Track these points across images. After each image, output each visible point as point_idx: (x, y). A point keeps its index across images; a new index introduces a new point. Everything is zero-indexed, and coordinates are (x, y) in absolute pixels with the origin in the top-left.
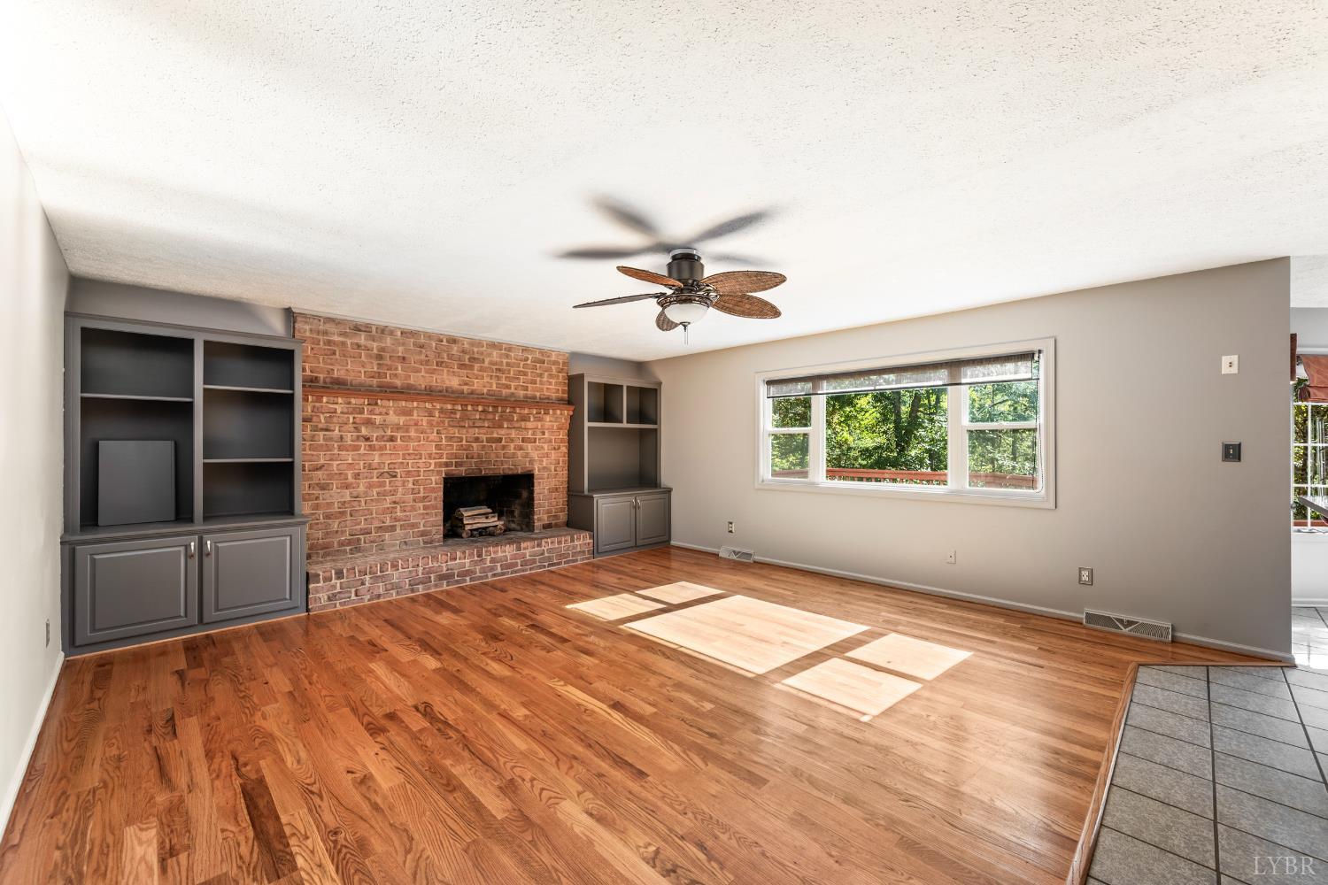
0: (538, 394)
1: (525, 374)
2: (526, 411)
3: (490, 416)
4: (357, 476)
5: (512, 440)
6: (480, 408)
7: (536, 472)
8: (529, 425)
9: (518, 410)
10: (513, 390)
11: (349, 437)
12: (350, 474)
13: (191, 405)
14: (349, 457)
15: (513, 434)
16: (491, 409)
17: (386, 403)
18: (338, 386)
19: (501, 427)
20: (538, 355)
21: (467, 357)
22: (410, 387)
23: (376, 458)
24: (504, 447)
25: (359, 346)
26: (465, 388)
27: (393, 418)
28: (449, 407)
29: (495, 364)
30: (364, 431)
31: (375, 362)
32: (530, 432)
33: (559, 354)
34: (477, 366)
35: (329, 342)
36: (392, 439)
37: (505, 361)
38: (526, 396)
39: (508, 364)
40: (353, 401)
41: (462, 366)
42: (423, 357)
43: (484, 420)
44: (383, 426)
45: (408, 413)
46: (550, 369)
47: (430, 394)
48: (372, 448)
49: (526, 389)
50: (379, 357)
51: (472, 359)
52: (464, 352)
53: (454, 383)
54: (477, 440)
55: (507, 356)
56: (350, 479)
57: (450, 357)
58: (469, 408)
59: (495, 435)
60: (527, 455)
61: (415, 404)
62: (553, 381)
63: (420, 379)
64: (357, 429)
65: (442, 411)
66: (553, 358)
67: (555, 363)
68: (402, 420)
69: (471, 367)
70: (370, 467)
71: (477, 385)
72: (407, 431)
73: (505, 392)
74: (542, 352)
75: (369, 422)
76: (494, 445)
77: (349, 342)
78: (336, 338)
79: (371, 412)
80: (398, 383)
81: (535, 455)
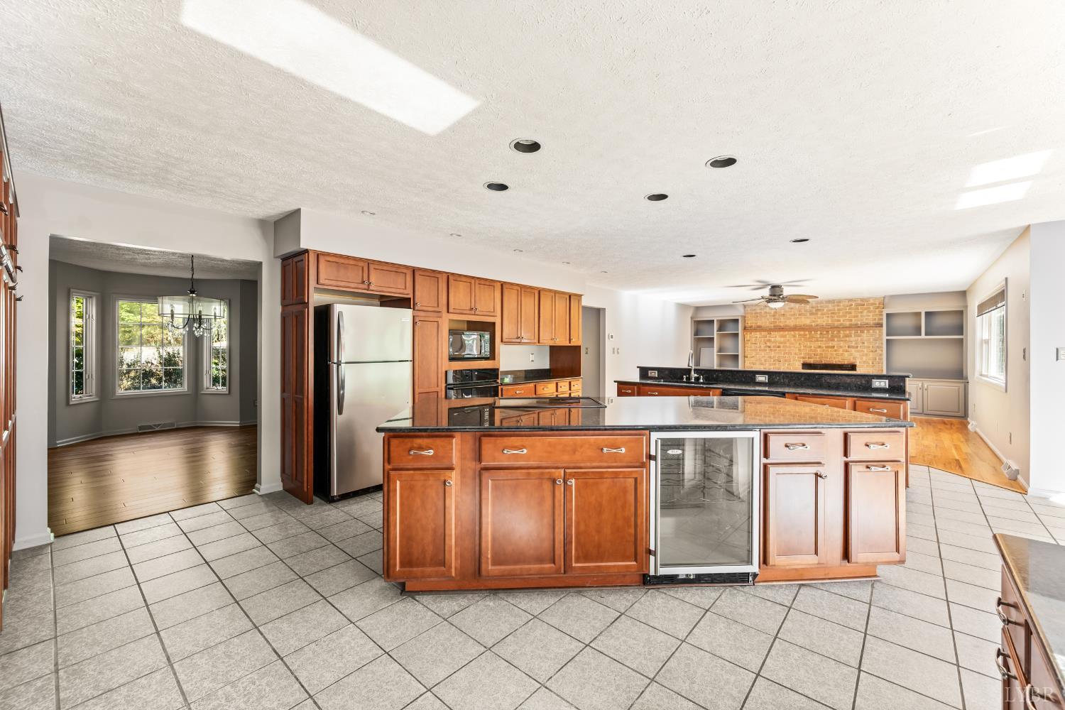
0: (859, 323)
1: (850, 313)
2: (848, 332)
3: (825, 336)
4: (765, 360)
5: (841, 347)
6: (819, 332)
7: (858, 364)
8: (853, 338)
9: (842, 332)
10: (842, 322)
11: (763, 346)
12: (763, 359)
13: (713, 338)
14: (763, 353)
15: (842, 344)
16: (825, 333)
17: (774, 333)
18: (759, 329)
19: (833, 340)
20: (859, 302)
21: (814, 310)
22: (786, 326)
23: (773, 354)
24: (836, 351)
25: (766, 313)
26: (813, 324)
27: (778, 339)
28: (802, 333)
29: (830, 310)
30: (768, 344)
31: (773, 318)
32: (854, 342)
33: (875, 299)
34: (819, 313)
35: (756, 313)
36: (779, 347)
37: (836, 308)
38: (851, 325)
39: (838, 310)
40: (763, 333)
41: (812, 314)
42: (792, 313)
43: (823, 337)
44: (775, 342)
45: (785, 336)
46: (869, 308)
47: (795, 328)
48: (771, 350)
49: (851, 320)
50: (774, 316)
51: (817, 310)
52: (813, 307)
53: (808, 322)
54: (820, 347)
55: (838, 306)
56: (763, 361)
57: (806, 311)
58: (813, 333)
59: (830, 345)
60: (851, 355)
61: (786, 333)
62: (871, 314)
63: (791, 323)
64: (766, 343)
65: (799, 335)
66: (871, 301)
67: (872, 304)
68: (782, 339)
69: (817, 314)
70: (770, 357)
71: (820, 322)
72: (785, 343)
73: (836, 324)
74: (862, 300)
75: (769, 341)
76: (830, 349)
77: (762, 311)
78: (758, 311)
79: (769, 337)
80: (782, 325)
81: (857, 355)
